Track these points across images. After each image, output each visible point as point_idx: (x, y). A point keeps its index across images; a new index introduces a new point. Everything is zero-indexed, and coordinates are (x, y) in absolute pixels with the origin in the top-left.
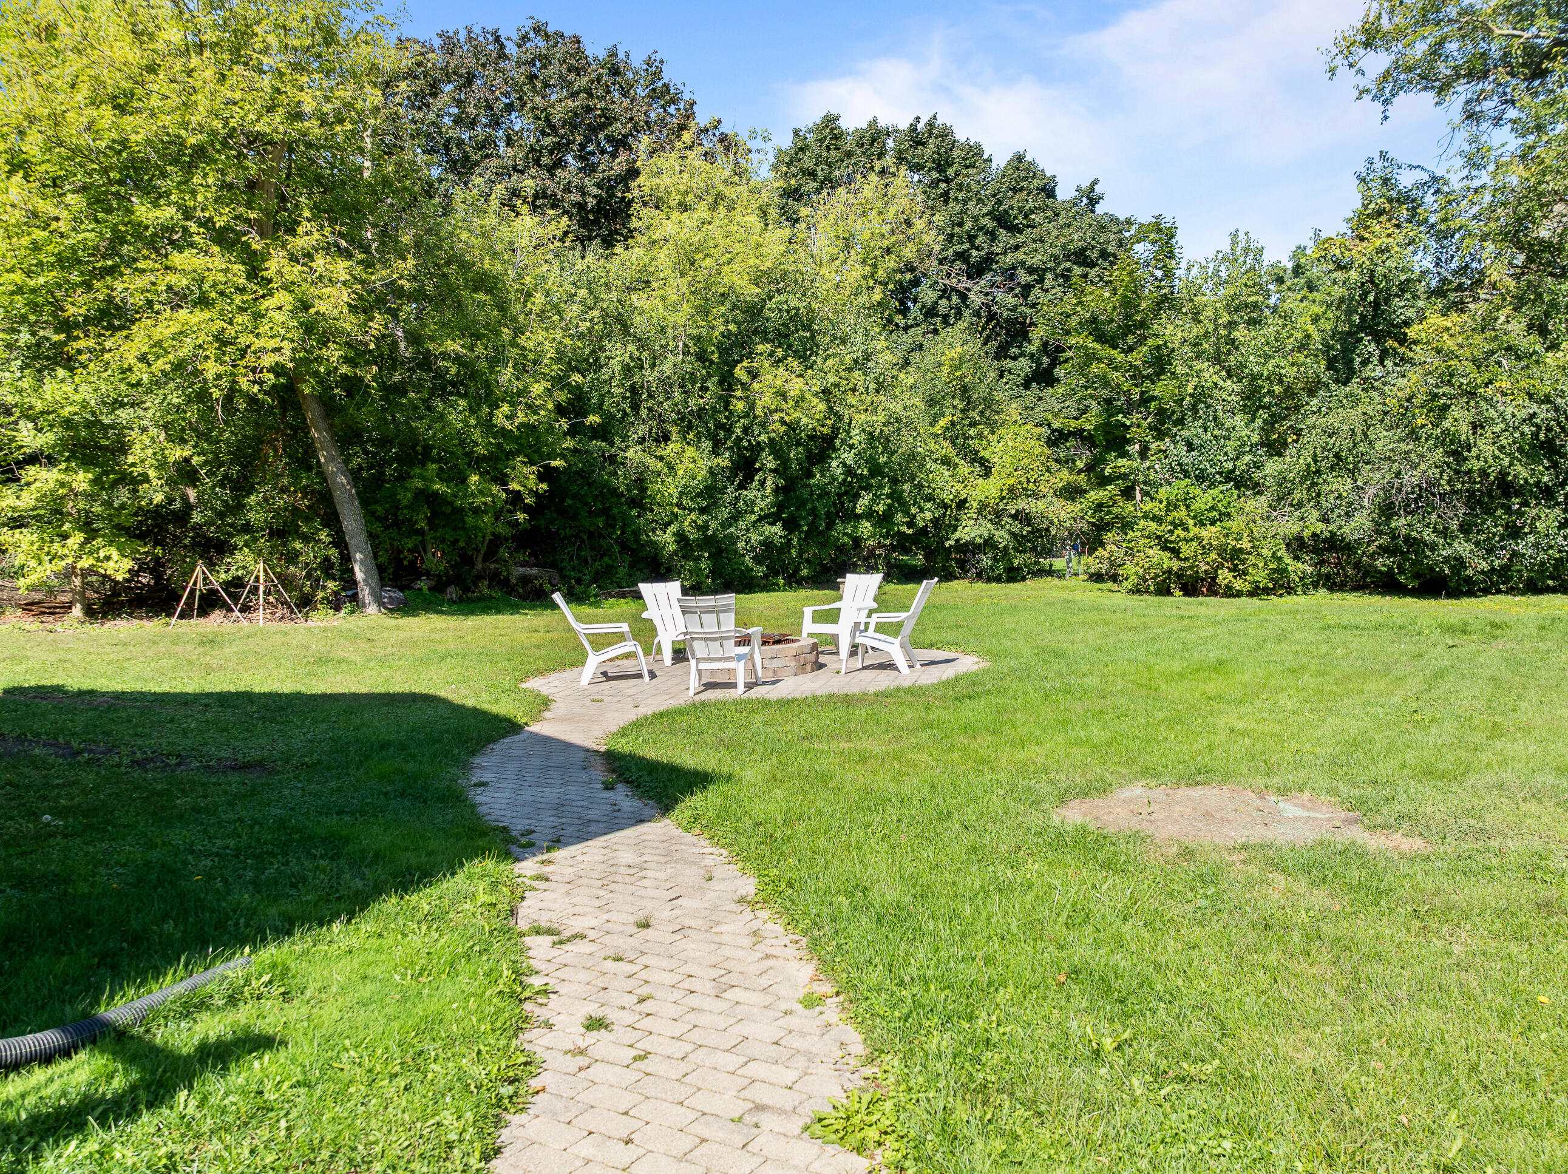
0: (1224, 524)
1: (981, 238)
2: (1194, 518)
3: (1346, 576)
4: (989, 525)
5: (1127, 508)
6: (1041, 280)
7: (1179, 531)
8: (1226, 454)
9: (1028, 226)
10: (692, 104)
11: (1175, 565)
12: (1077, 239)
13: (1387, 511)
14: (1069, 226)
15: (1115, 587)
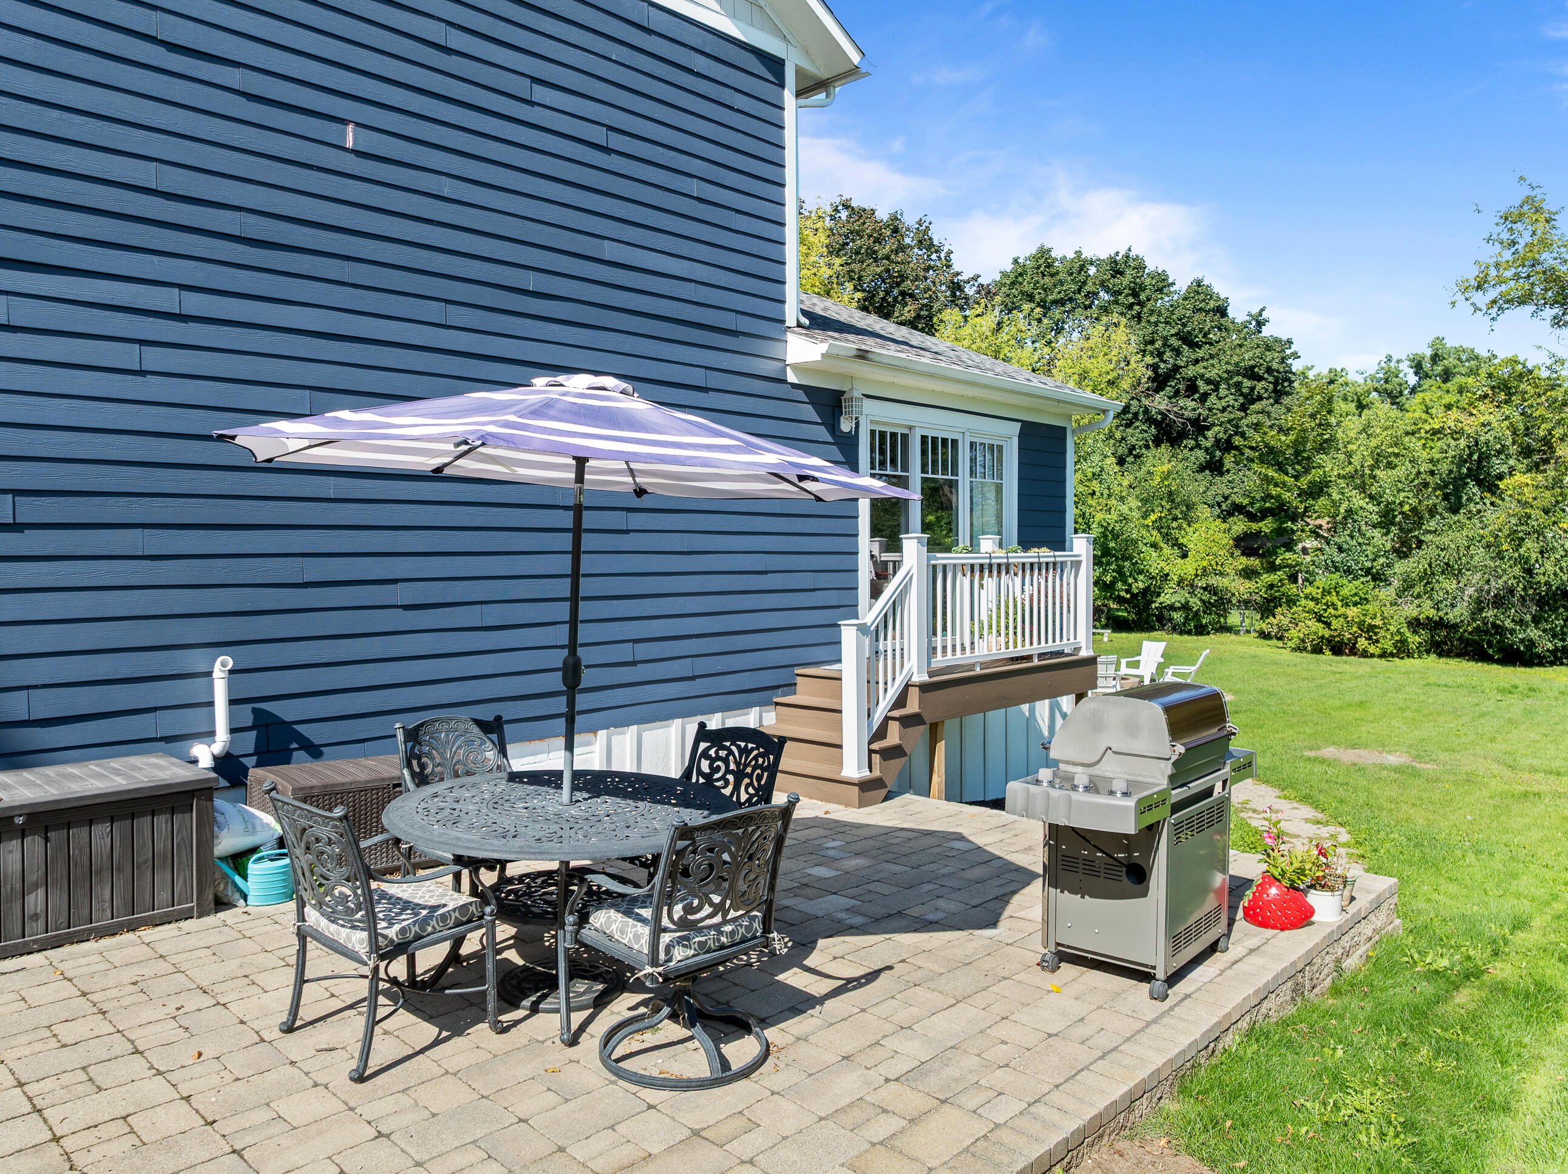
0: (1364, 607)
1: (1168, 355)
2: (1342, 600)
3: (1452, 645)
4: (1187, 595)
5: (1292, 589)
6: (1216, 390)
7: (1331, 610)
8: (1367, 556)
9: (1206, 343)
10: (950, 252)
11: (1327, 633)
12: (1248, 357)
13: (1479, 606)
14: (1241, 346)
15: (1280, 644)
